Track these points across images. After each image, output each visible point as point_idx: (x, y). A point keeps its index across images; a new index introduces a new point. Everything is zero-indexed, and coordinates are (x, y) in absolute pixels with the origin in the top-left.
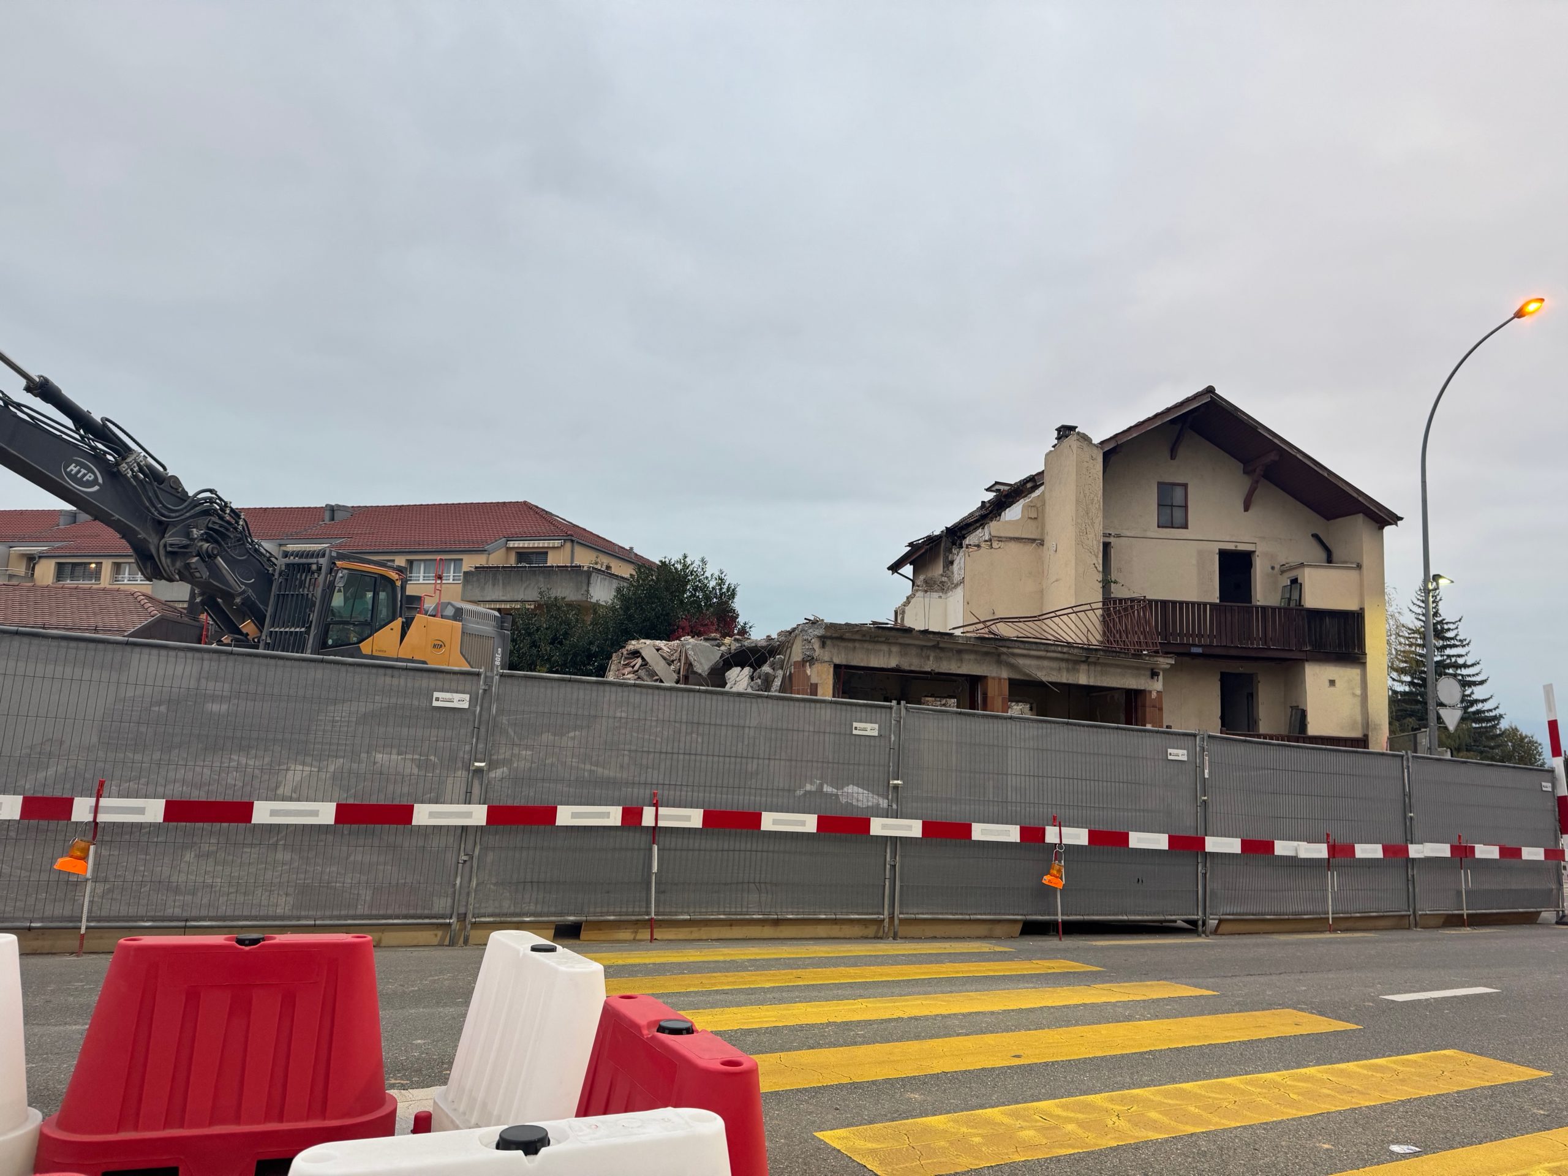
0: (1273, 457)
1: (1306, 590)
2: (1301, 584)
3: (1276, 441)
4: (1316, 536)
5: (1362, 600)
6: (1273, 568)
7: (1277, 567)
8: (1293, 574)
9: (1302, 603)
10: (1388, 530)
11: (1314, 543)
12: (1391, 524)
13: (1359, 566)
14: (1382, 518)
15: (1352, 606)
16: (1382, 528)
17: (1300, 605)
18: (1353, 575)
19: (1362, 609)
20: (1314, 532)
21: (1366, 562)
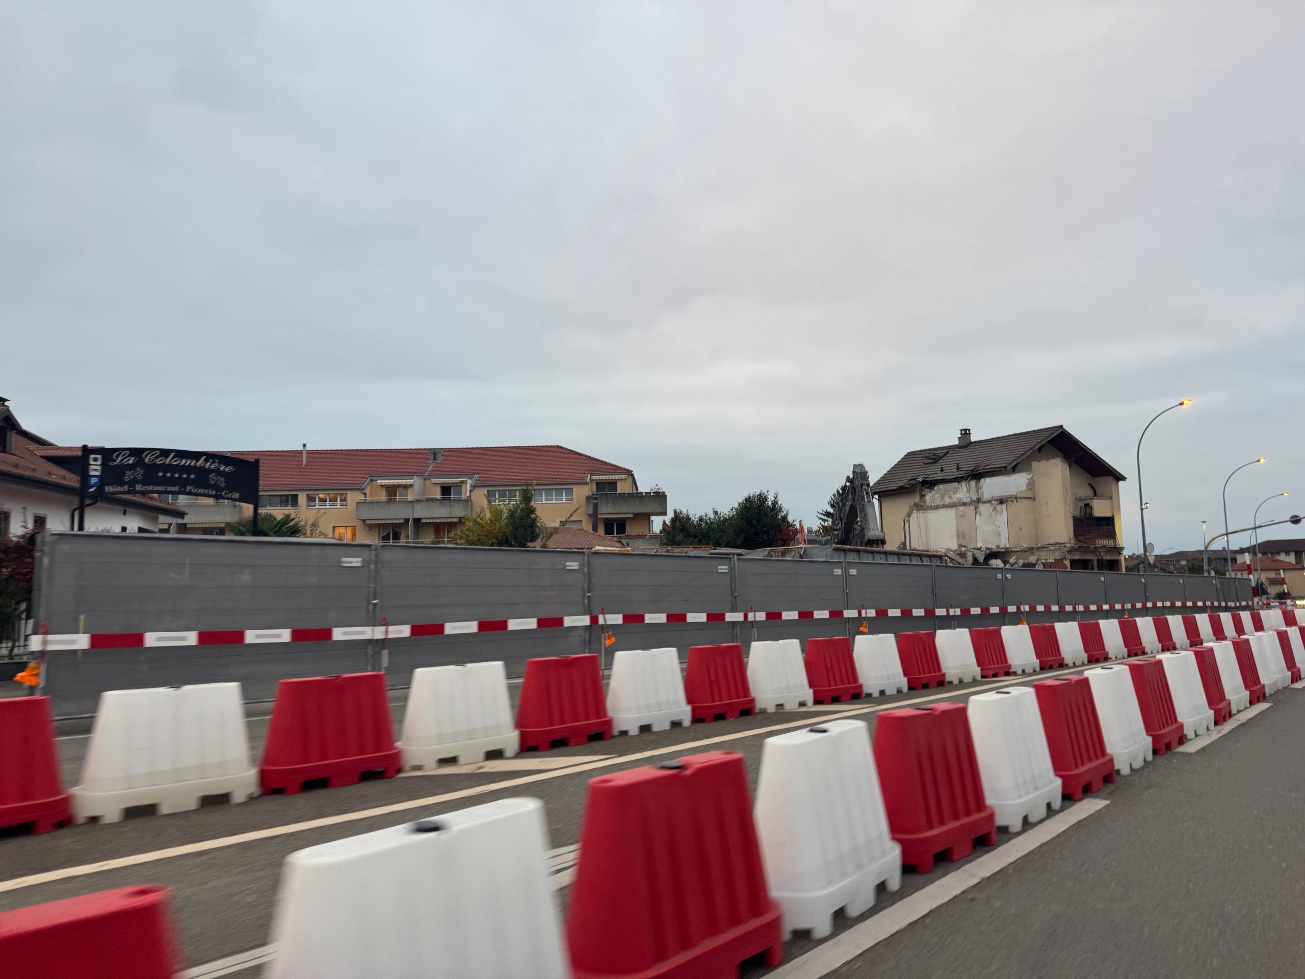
0: (1082, 453)
1: (1095, 509)
2: (1091, 507)
3: (1085, 448)
4: (1090, 485)
5: (1113, 513)
6: (1076, 499)
7: (1078, 499)
8: (1087, 502)
9: (1093, 514)
10: (1121, 483)
11: (1089, 487)
12: (1122, 480)
13: (1111, 498)
14: (1119, 477)
15: (1109, 515)
16: (1118, 482)
17: (1092, 515)
18: (1108, 502)
19: (1113, 516)
20: (1090, 483)
21: (1114, 496)
